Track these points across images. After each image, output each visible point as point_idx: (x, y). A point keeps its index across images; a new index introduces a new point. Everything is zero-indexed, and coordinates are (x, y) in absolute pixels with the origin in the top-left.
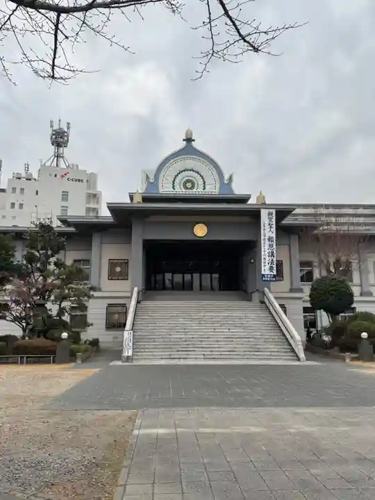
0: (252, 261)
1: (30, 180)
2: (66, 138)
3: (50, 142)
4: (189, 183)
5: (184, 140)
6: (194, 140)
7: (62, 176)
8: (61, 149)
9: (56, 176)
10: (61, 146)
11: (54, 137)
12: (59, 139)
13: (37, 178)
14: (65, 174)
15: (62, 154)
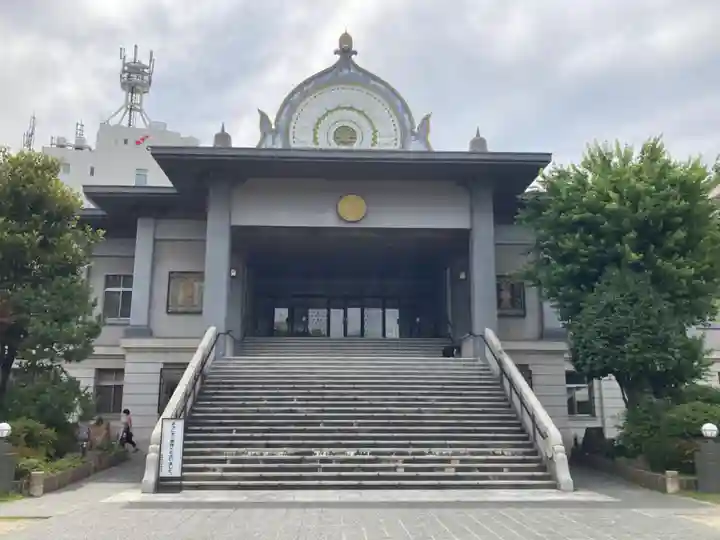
0: (463, 276)
1: (81, 149)
2: (146, 78)
3: (119, 85)
4: (345, 134)
5: (336, 53)
6: (355, 53)
7: (138, 143)
8: (138, 96)
9: (126, 142)
10: (138, 92)
11: (125, 75)
12: (135, 79)
13: (93, 148)
14: (143, 140)
15: (140, 104)
